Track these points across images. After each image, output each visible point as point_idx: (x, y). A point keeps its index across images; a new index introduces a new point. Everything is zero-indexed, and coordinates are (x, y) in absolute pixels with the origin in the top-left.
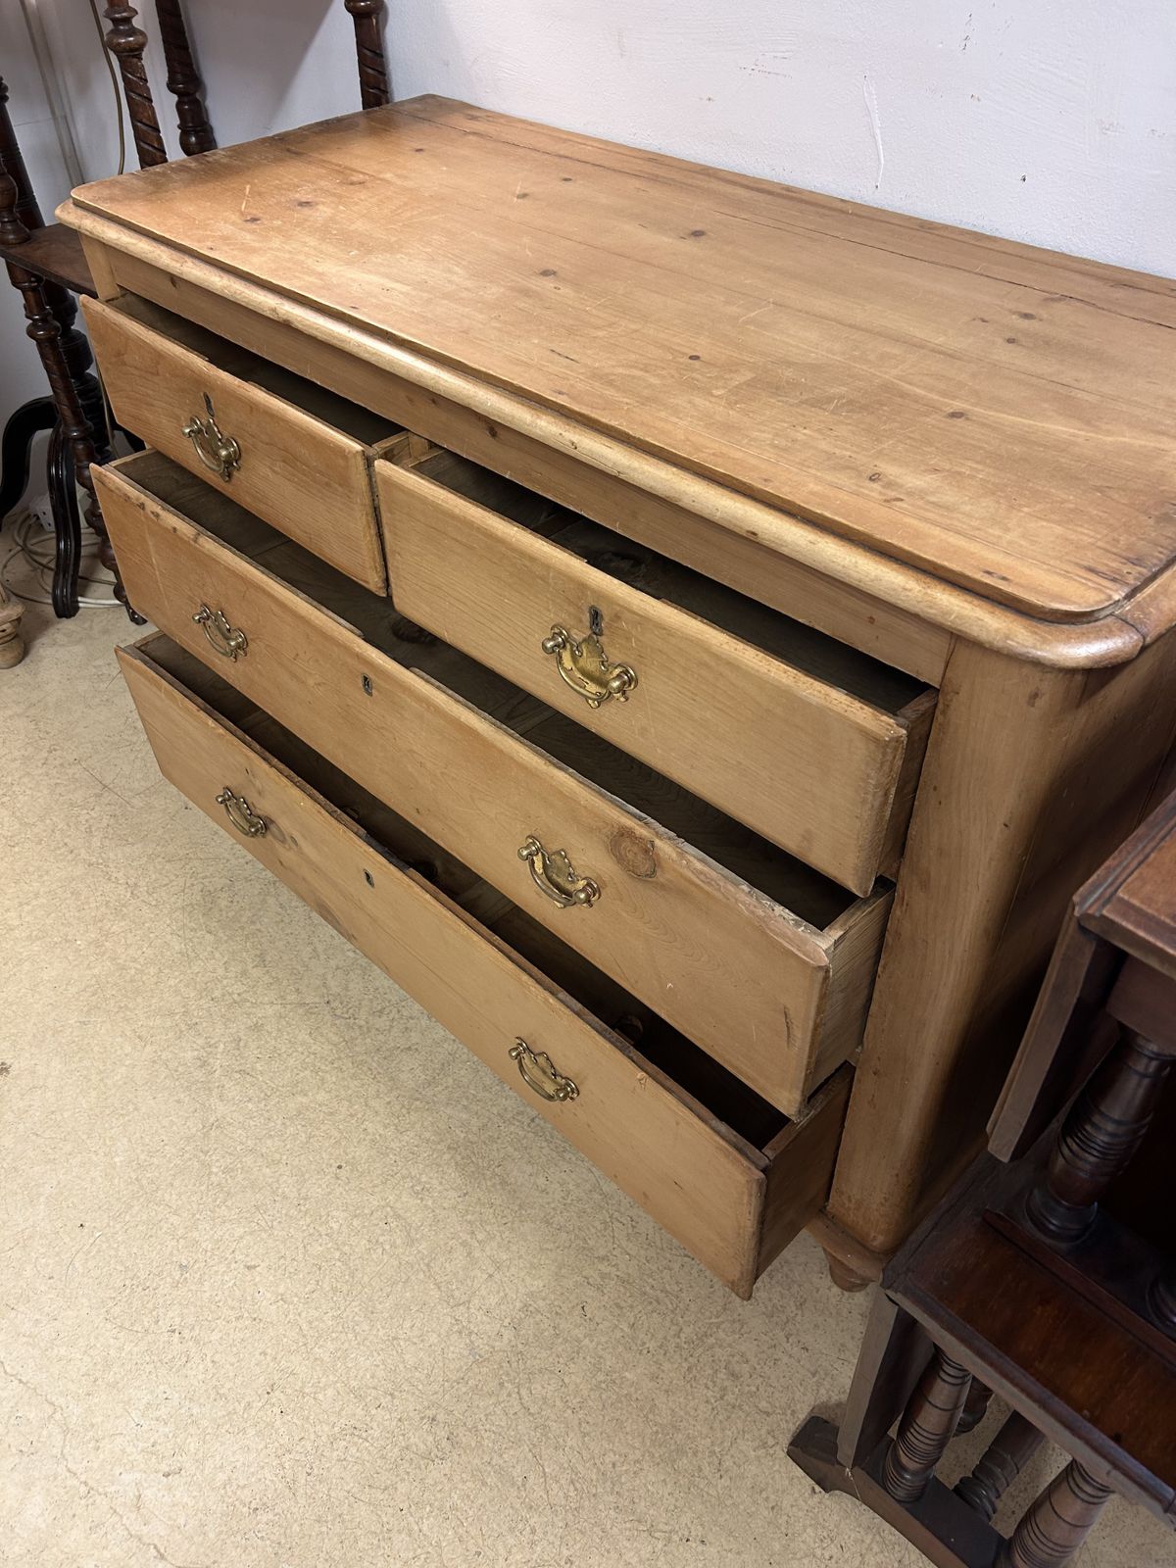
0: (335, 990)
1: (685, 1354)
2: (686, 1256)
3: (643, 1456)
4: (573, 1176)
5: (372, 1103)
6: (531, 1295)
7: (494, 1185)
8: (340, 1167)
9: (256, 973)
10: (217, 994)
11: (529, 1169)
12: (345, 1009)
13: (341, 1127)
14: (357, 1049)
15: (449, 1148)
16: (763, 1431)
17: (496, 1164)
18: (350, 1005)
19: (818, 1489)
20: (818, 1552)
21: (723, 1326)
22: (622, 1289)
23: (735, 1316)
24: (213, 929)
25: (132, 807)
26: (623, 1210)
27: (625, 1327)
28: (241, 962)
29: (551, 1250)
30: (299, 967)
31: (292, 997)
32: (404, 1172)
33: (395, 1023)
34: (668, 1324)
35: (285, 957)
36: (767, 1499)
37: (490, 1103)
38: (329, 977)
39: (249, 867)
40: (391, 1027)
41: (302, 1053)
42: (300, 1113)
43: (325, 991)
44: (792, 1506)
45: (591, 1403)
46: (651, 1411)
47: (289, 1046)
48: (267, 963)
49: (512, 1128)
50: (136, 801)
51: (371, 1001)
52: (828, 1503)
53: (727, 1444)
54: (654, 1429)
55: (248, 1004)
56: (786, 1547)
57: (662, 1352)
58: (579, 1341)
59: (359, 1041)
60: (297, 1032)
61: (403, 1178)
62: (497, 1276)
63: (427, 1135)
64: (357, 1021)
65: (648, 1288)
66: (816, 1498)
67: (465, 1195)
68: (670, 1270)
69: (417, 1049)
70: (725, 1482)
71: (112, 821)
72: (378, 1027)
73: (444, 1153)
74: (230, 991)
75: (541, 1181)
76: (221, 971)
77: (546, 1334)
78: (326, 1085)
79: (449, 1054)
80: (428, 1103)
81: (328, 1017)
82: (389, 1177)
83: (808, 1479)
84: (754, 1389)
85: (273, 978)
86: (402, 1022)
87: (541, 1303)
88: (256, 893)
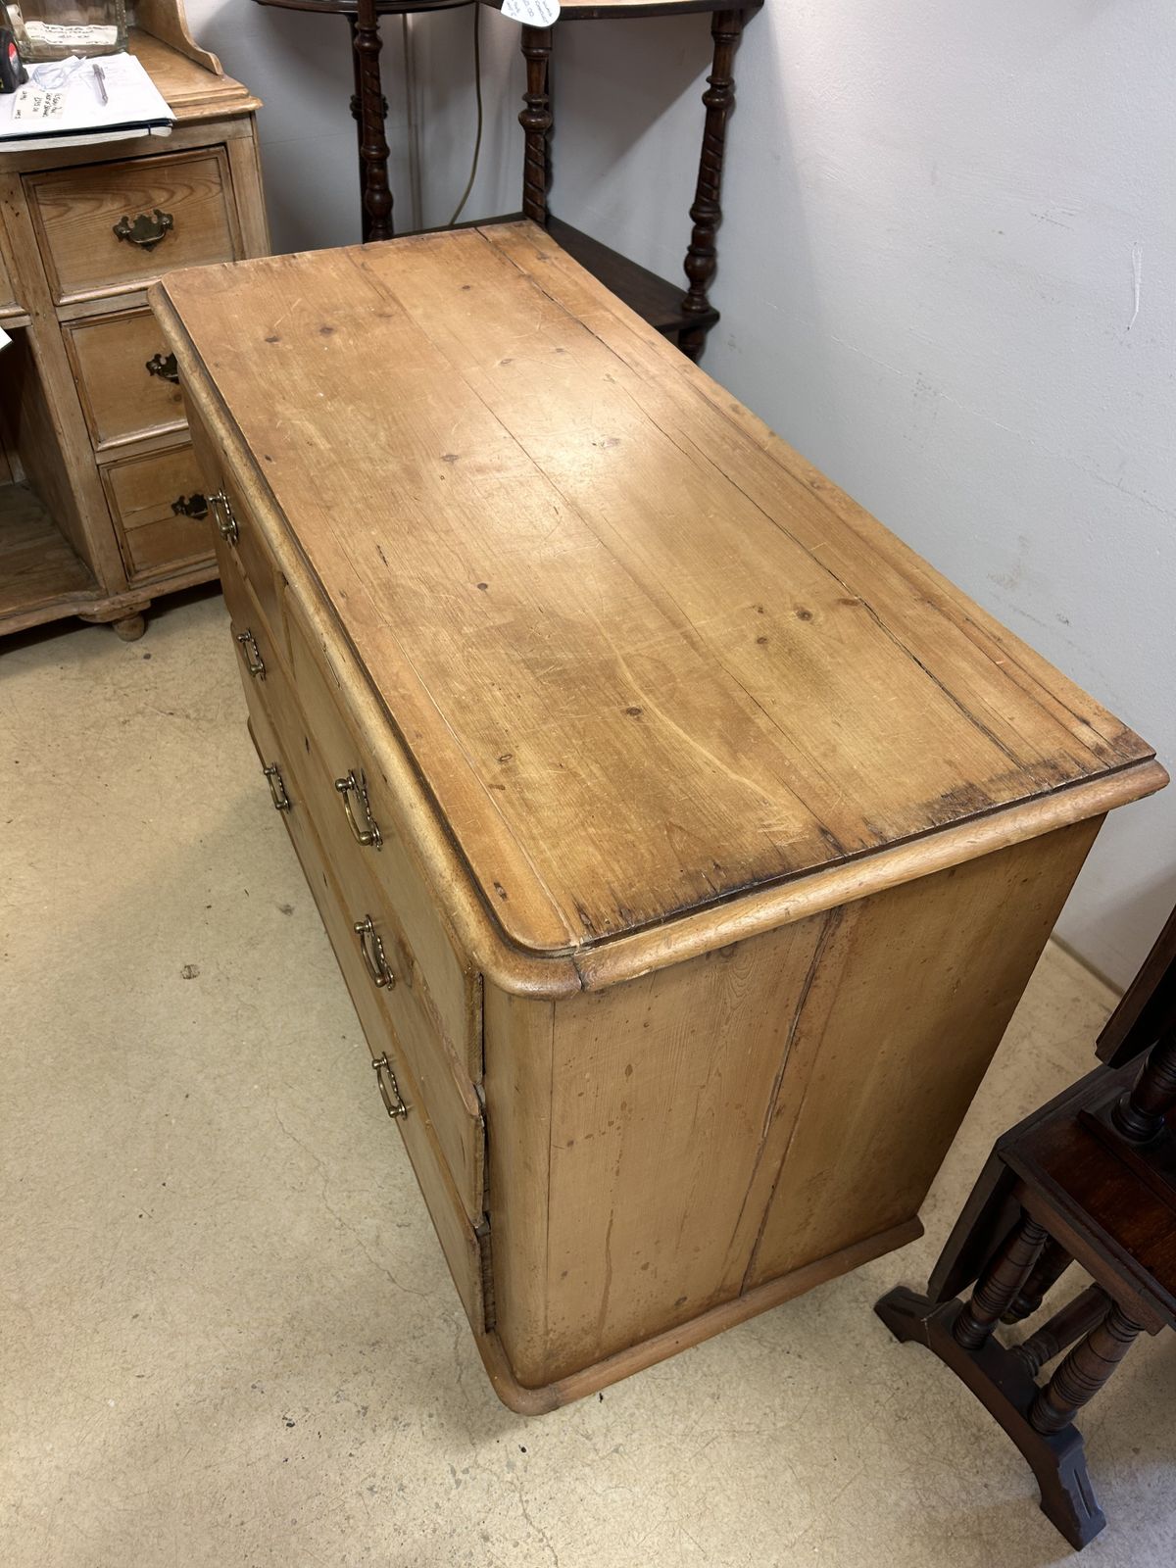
16: (857, 1291)
20: (889, 1383)
36: (853, 1338)
44: (872, 1347)
52: (901, 1350)
56: (864, 1374)
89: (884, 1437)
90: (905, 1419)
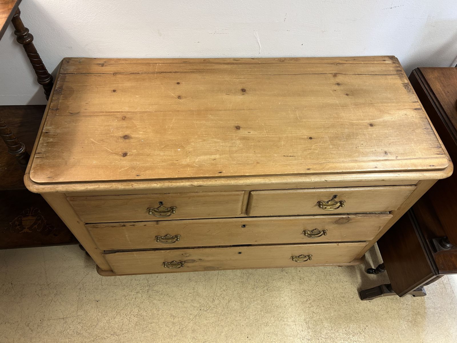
0: (198, 306)
1: (334, 302)
2: (317, 286)
3: (347, 324)
4: (286, 292)
5: (237, 319)
6: (305, 320)
7: (276, 309)
8: (248, 337)
9: (176, 320)
10: (174, 334)
11: (278, 299)
12: (206, 307)
13: (238, 330)
15: (261, 311)
16: (356, 301)
17: (272, 305)
18: (206, 306)
19: (370, 301)
20: (379, 309)
21: (334, 291)
22: (315, 303)
23: (333, 288)
24: (151, 322)
25: (81, 316)
26: (300, 289)
27: (322, 308)
28: (169, 322)
29: (298, 309)
30: (183, 309)
31: (191, 317)
32: (259, 324)
33: (220, 299)
34: (327, 300)
35: (178, 310)
36: (367, 310)
37: (257, 295)
38: (193, 304)
39: (137, 299)
40: (220, 301)
41: (210, 325)
42: (227, 337)
43: (196, 308)
44: (370, 307)
45: (332, 326)
46: (341, 316)
47: (205, 327)
48: (175, 316)
49: (266, 295)
50: (79, 313)
51: (208, 300)
52: (373, 301)
53: (354, 309)
54: (344, 318)
55: (184, 328)
56: (376, 314)
57: (332, 305)
58: (320, 318)
59: (218, 311)
60: (203, 322)
61: (261, 326)
62: (296, 323)
63: (254, 313)
64: (212, 307)
65: (318, 298)
66: (371, 302)
68: (317, 291)
69: (230, 300)
70: (360, 314)
71: (81, 325)
72: (217, 304)
73: (261, 313)
74: (176, 330)
75: (282, 299)
76: (167, 329)
77: (314, 323)
78: (224, 326)
79: (238, 294)
80: (246, 307)
81: (205, 313)
82: (258, 329)
83: (368, 301)
84: (348, 296)
85: (182, 317)
86: (220, 297)
87: (307, 319)
88: (148, 303)
89: (390, 319)
90: (388, 312)
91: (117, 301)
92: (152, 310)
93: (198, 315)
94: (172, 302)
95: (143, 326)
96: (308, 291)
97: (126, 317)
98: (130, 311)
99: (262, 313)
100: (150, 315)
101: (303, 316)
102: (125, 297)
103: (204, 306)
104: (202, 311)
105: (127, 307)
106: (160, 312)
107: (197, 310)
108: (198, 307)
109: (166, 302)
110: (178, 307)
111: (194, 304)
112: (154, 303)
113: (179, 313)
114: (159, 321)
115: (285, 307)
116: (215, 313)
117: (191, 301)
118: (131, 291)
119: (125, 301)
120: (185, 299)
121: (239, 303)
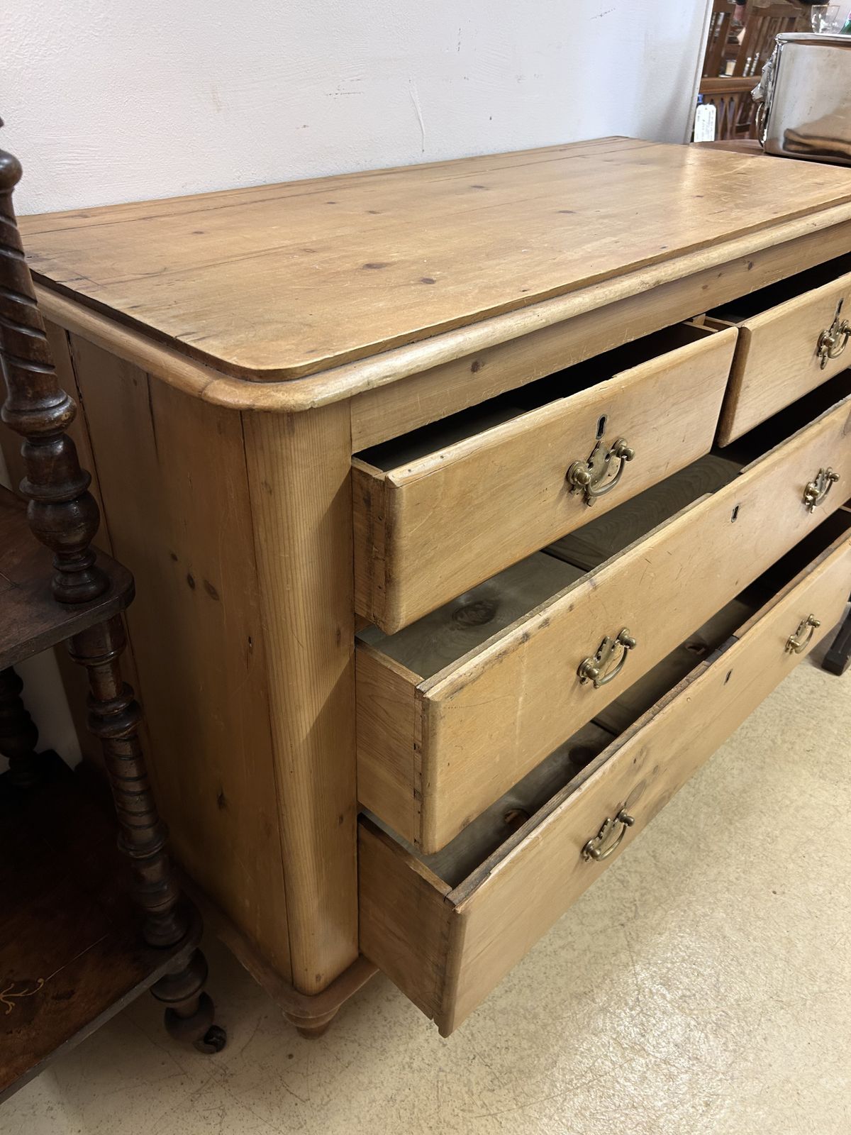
0: (607, 922)
1: (811, 709)
4: (725, 756)
6: (813, 775)
7: (750, 797)
8: (775, 893)
9: (601, 999)
11: (729, 779)
12: (627, 910)
14: (665, 895)
15: (731, 824)
17: (732, 796)
22: (788, 734)
24: (550, 1060)
27: (810, 733)
30: (586, 959)
31: (624, 957)
33: (633, 870)
35: (577, 973)
37: (687, 802)
38: (592, 929)
40: (636, 872)
42: (740, 929)
43: (610, 930)
48: (587, 990)
49: (702, 788)
51: (612, 891)
55: (641, 998)
58: (828, 753)
59: (656, 894)
61: (765, 849)
63: (726, 838)
64: (637, 899)
65: (782, 723)
67: (762, 812)
69: (653, 852)
72: (639, 882)
73: (736, 826)
75: (735, 772)
76: (606, 1037)
77: (832, 768)
78: (708, 913)
80: (699, 840)
81: (639, 922)
82: (768, 859)
85: (605, 980)
87: (815, 770)
88: (490, 1023)
91: (399, 1098)
92: (518, 1030)
93: (632, 942)
94: (543, 969)
95: (543, 1092)
96: (753, 724)
97: (470, 1115)
98: (466, 1089)
99: (737, 824)
100: (526, 1047)
101: (804, 772)
102: (410, 1067)
103: (620, 911)
104: (629, 924)
105: (445, 1089)
106: (542, 1017)
107: (617, 931)
108: (610, 925)
109: (529, 981)
110: (569, 965)
111: (593, 926)
112: (505, 1008)
113: (589, 976)
114: (567, 1040)
115: (758, 782)
116: (659, 905)
117: (580, 926)
118: (411, 1038)
119: (422, 1078)
120: (562, 933)
121: (677, 845)
